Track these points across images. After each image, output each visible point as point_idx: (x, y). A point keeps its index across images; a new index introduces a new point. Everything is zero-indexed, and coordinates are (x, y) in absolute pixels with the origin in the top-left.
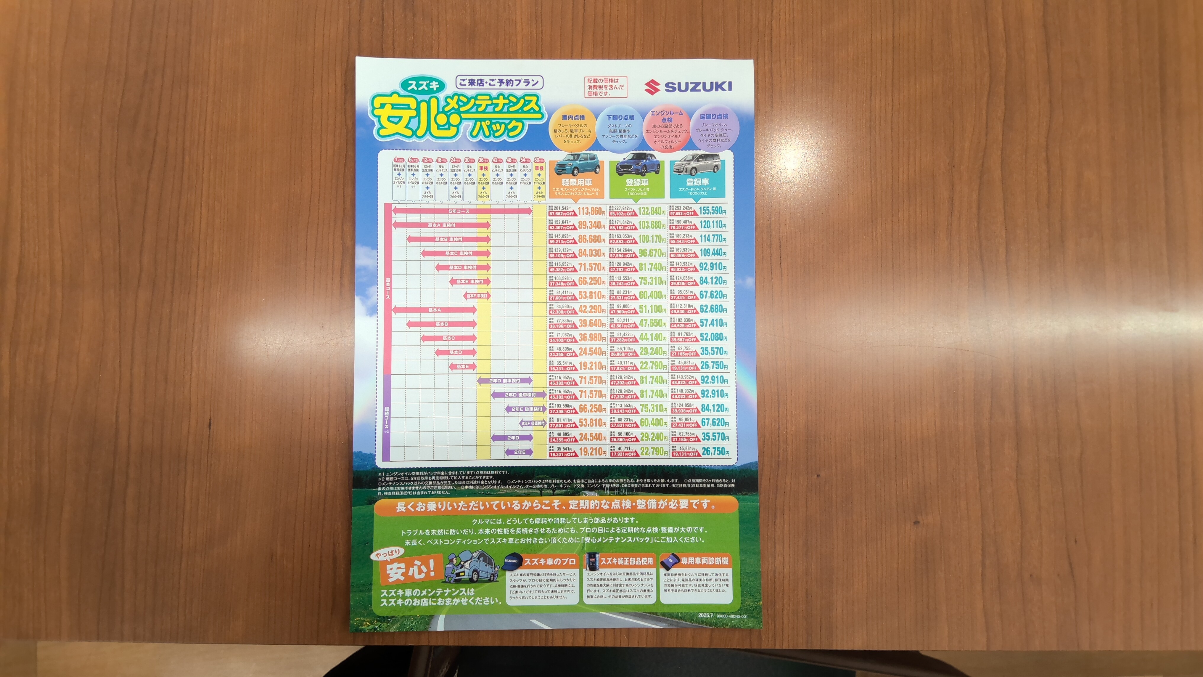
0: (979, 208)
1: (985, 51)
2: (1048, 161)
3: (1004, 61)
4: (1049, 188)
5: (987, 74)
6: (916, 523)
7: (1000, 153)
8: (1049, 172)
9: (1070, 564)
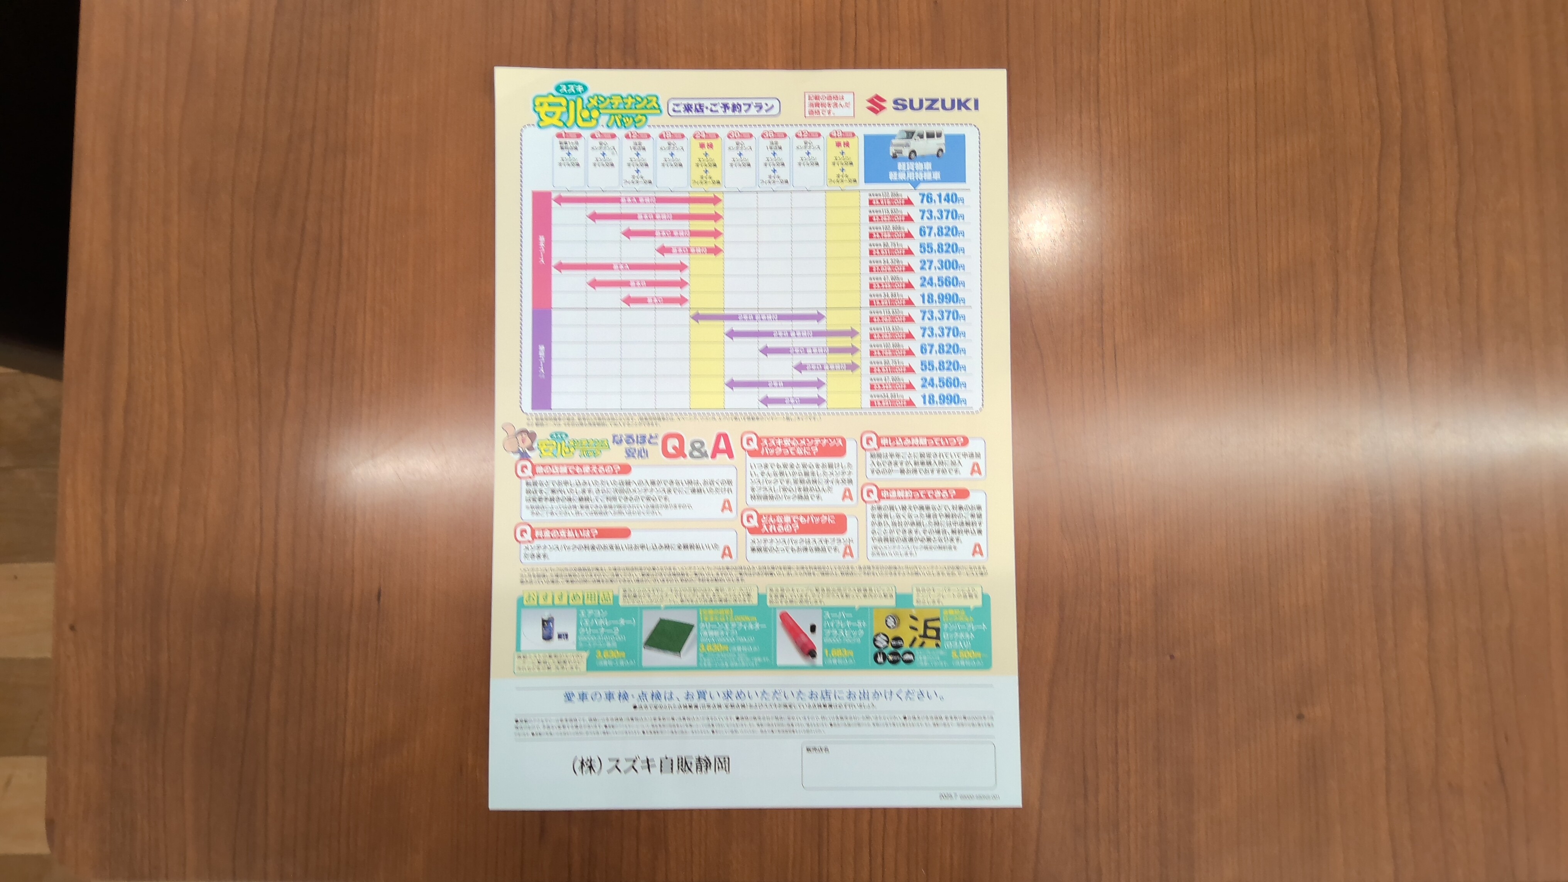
0: (1372, 304)
1: (1375, 101)
2: (1458, 243)
3: (1398, 114)
4: (1461, 277)
5: (1378, 131)
6: (1300, 717)
7: (1396, 233)
8: (1460, 257)
9: (1500, 769)
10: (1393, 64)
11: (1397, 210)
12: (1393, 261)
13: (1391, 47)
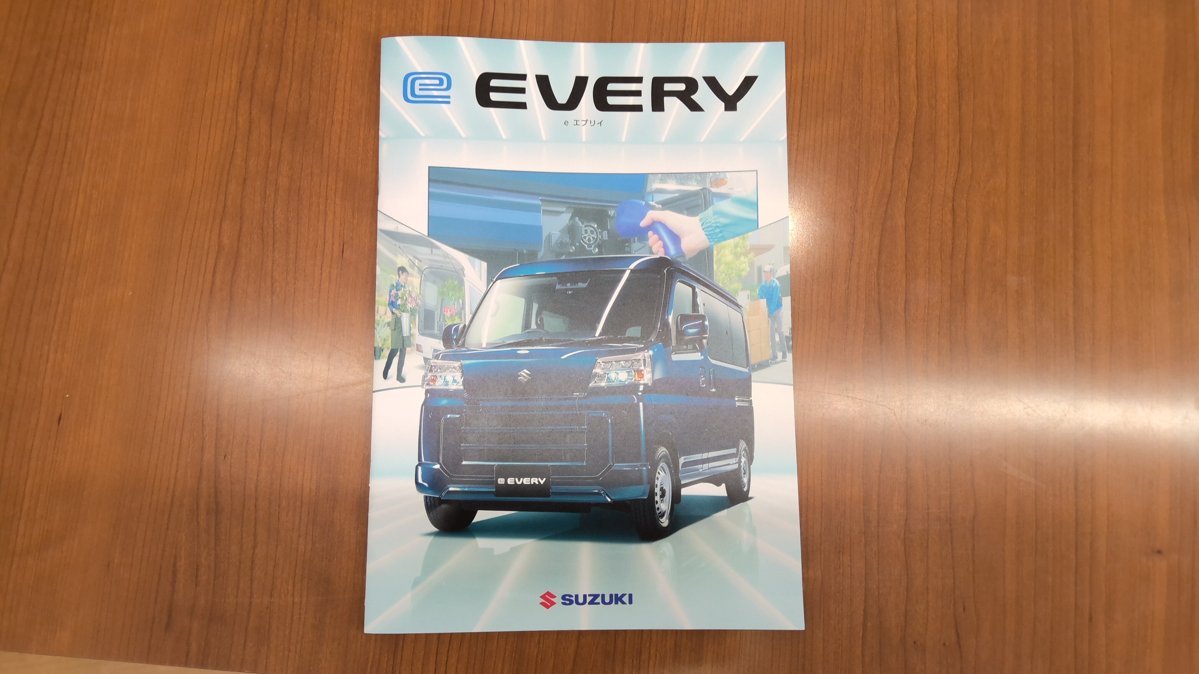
10: (913, 69)
11: (907, 182)
12: (901, 221)
13: (913, 57)
